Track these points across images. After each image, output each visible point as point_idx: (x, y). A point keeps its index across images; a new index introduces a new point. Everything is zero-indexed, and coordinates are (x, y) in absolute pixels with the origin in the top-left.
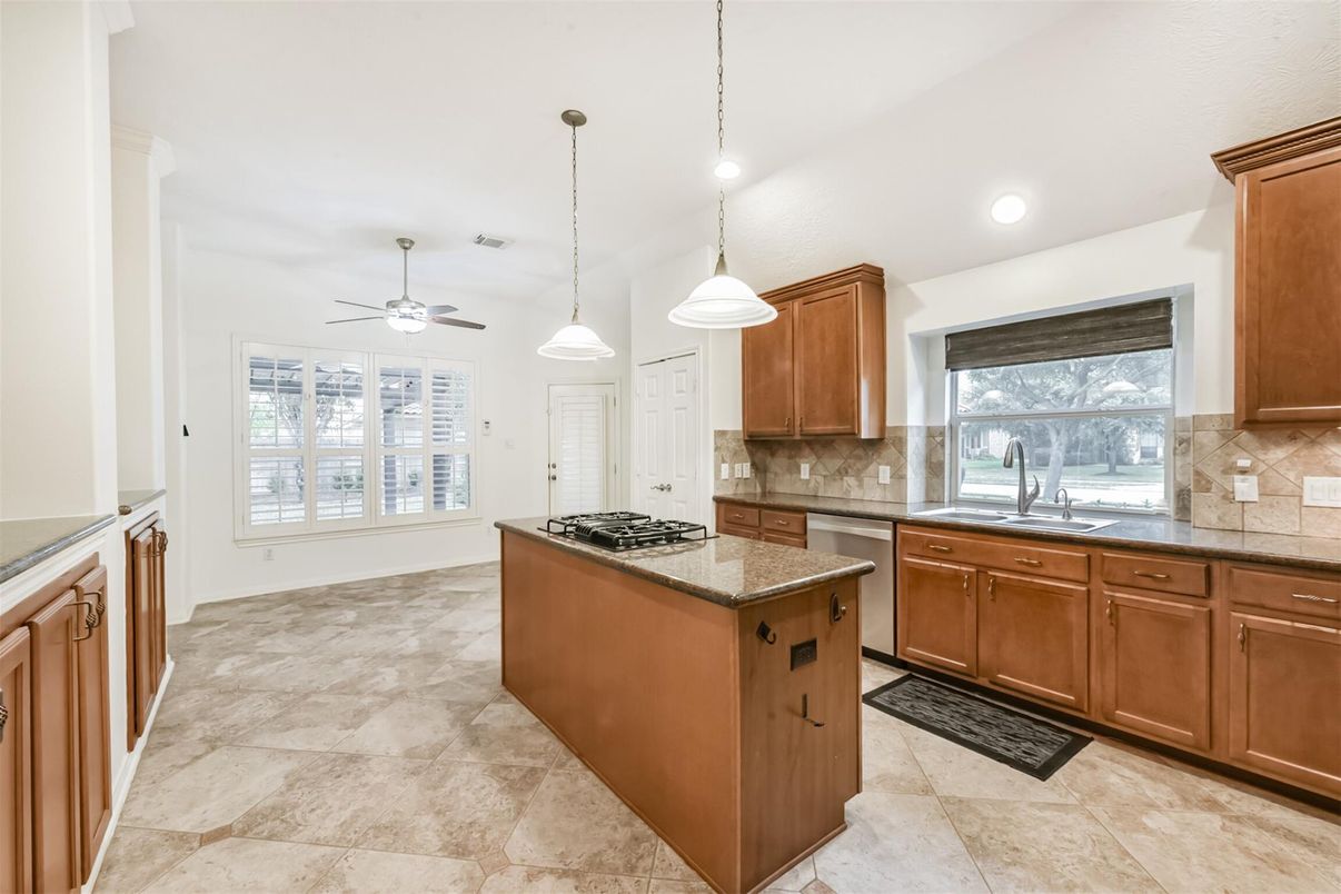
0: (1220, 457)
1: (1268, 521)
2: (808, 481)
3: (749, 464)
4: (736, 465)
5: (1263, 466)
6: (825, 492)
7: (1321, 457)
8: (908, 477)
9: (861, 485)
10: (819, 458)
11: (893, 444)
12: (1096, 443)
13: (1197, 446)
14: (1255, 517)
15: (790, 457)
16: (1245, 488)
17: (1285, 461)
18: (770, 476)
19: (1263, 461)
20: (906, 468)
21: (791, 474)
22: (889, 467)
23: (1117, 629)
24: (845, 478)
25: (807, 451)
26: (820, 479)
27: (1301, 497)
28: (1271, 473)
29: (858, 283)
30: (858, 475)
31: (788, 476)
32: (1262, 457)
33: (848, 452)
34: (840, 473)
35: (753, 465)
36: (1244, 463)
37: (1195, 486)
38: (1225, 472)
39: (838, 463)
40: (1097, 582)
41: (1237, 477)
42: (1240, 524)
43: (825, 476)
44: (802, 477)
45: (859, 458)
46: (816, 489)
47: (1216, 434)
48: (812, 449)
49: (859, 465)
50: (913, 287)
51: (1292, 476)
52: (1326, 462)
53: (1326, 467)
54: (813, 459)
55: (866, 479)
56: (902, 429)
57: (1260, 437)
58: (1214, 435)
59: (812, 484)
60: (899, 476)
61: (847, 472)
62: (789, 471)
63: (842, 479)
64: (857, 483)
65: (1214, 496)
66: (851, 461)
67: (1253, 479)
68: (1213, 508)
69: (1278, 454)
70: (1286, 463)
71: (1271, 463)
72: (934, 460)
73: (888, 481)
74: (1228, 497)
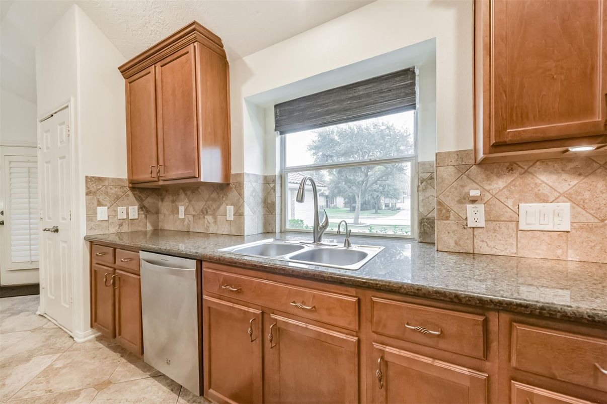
0: (456, 189)
1: (491, 244)
2: (183, 220)
3: (136, 207)
4: (119, 209)
5: (488, 196)
6: (194, 228)
7: (533, 186)
8: (246, 214)
9: (216, 222)
11: (235, 188)
12: (371, 202)
13: (440, 180)
14: (483, 241)
15: (173, 201)
16: (476, 215)
17: (505, 190)
18: (161, 216)
19: (488, 191)
20: (243, 207)
21: (173, 214)
22: (233, 207)
23: (387, 390)
24: (206, 217)
25: (183, 196)
26: (191, 218)
27: (518, 222)
28: (494, 201)
29: (196, 44)
30: (214, 214)
31: (172, 216)
32: (487, 187)
33: (208, 196)
34: (203, 213)
35: (142, 208)
36: (474, 193)
37: (438, 215)
38: (460, 202)
39: (200, 205)
40: (367, 332)
41: (469, 207)
42: (472, 248)
43: (194, 216)
44: (180, 216)
45: (214, 200)
46: (189, 225)
47: (453, 169)
48: (186, 194)
49: (214, 206)
51: (510, 203)
52: (536, 190)
53: (536, 194)
54: (187, 202)
55: (219, 217)
56: (240, 175)
57: (486, 169)
58: (451, 169)
59: (186, 222)
60: (239, 214)
61: (207, 212)
62: (172, 212)
63: (204, 218)
64: (213, 221)
65: (451, 223)
66: (209, 203)
67: (481, 207)
68: (451, 234)
69: (499, 184)
70: (506, 192)
71: (494, 192)
72: (269, 202)
73: (232, 218)
74: (463, 223)
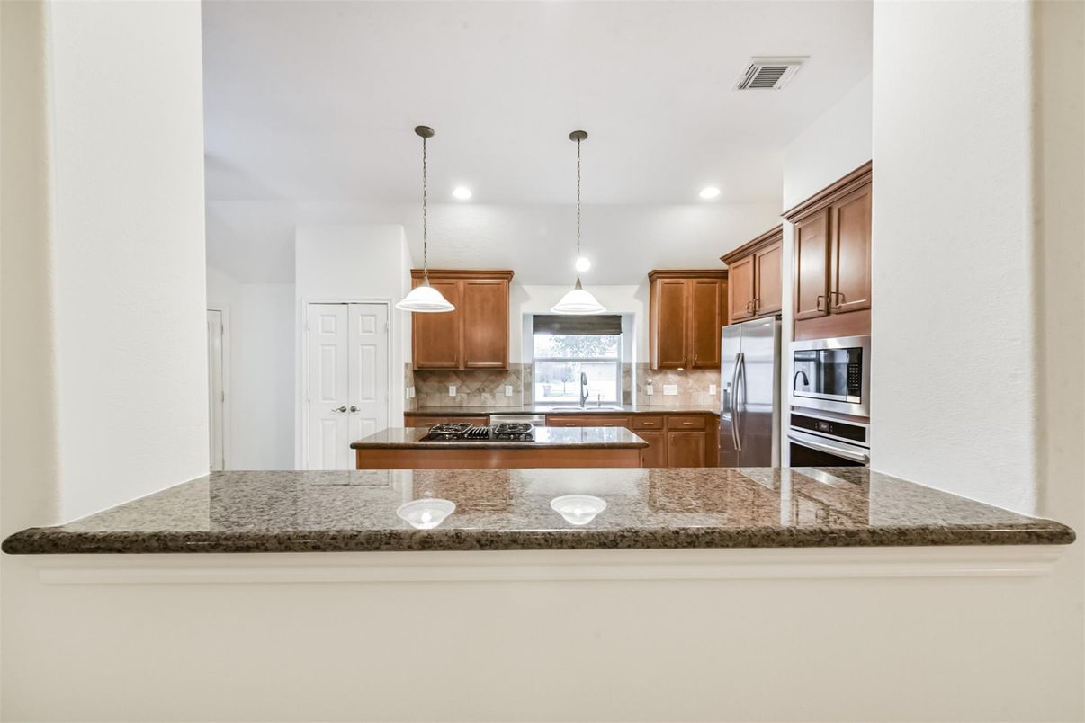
0: (643, 379)
2: (454, 398)
5: (654, 383)
6: (468, 403)
7: (667, 378)
9: (494, 397)
10: (463, 382)
11: (514, 373)
13: (638, 375)
15: (440, 382)
17: (659, 380)
18: (423, 395)
19: (654, 380)
20: (521, 386)
21: (441, 393)
22: (512, 387)
24: (482, 394)
25: (454, 377)
26: (464, 395)
27: (663, 392)
29: (507, 280)
30: (492, 392)
31: (438, 395)
33: (483, 379)
34: (479, 391)
35: (416, 388)
36: (650, 381)
37: (637, 390)
38: (645, 384)
39: (476, 385)
41: (648, 386)
43: (468, 394)
44: (451, 394)
45: (492, 382)
46: (461, 402)
47: (642, 370)
48: (458, 376)
49: (492, 386)
50: (526, 287)
51: (661, 385)
53: (668, 382)
54: (459, 383)
55: (497, 394)
56: (518, 365)
58: (638, 370)
59: (458, 399)
60: (519, 392)
61: (484, 391)
62: (439, 391)
63: (480, 395)
64: (491, 397)
65: (642, 393)
66: (486, 384)
67: (652, 387)
73: (511, 394)
74: (646, 393)
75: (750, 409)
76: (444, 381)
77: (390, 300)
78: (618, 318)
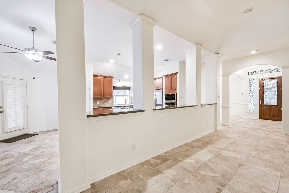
2: (98, 104)
6: (102, 105)
9: (107, 104)
11: (112, 98)
20: (113, 101)
22: (111, 101)
30: (107, 102)
33: (105, 100)
34: (104, 103)
39: (103, 101)
43: (102, 103)
44: (98, 103)
48: (99, 99)
49: (107, 101)
54: (100, 101)
59: (99, 105)
75: (157, 104)
76: (96, 100)
77: (90, 82)
78: (129, 87)
